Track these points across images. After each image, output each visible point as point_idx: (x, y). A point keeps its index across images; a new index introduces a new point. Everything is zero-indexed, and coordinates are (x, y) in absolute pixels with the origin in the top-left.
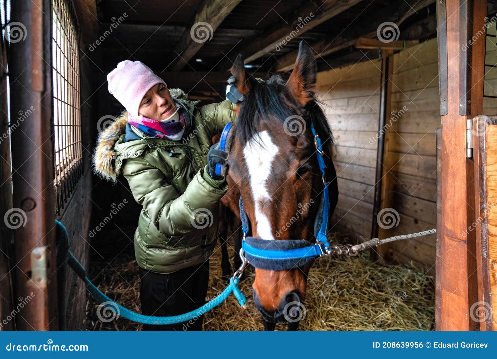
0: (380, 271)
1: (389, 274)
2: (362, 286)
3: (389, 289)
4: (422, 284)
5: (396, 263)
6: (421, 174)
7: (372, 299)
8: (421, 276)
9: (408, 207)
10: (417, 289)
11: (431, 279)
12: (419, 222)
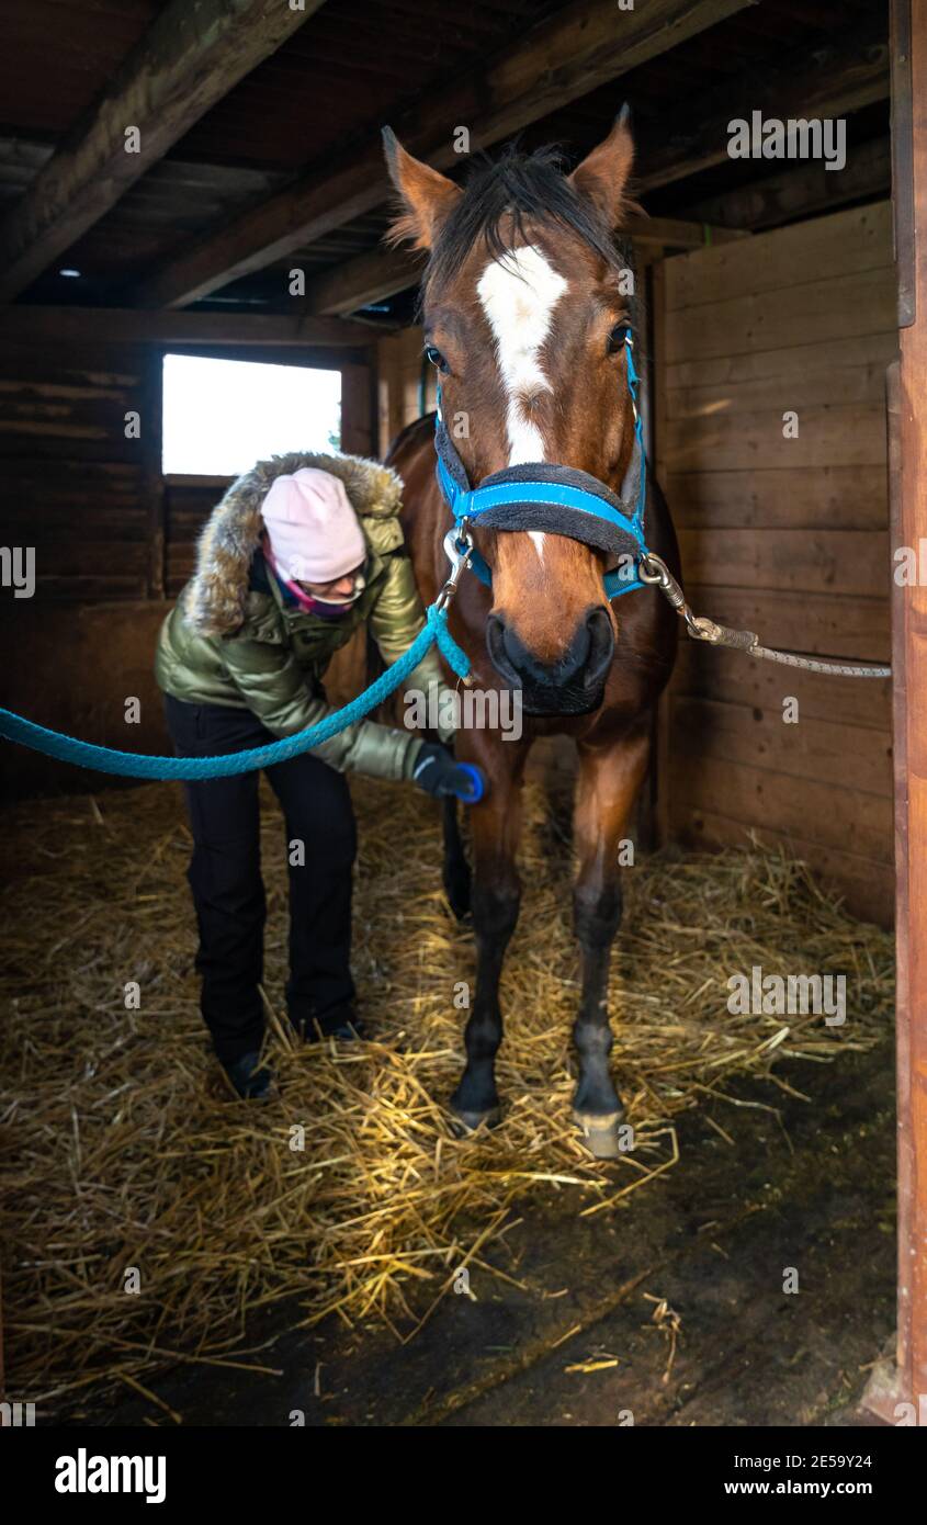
0: (676, 876)
1: (701, 882)
2: (636, 919)
3: (711, 918)
4: (782, 887)
5: (716, 849)
6: (765, 580)
7: (669, 950)
8: (778, 864)
9: (734, 676)
10: (774, 900)
11: (801, 868)
12: (766, 714)
